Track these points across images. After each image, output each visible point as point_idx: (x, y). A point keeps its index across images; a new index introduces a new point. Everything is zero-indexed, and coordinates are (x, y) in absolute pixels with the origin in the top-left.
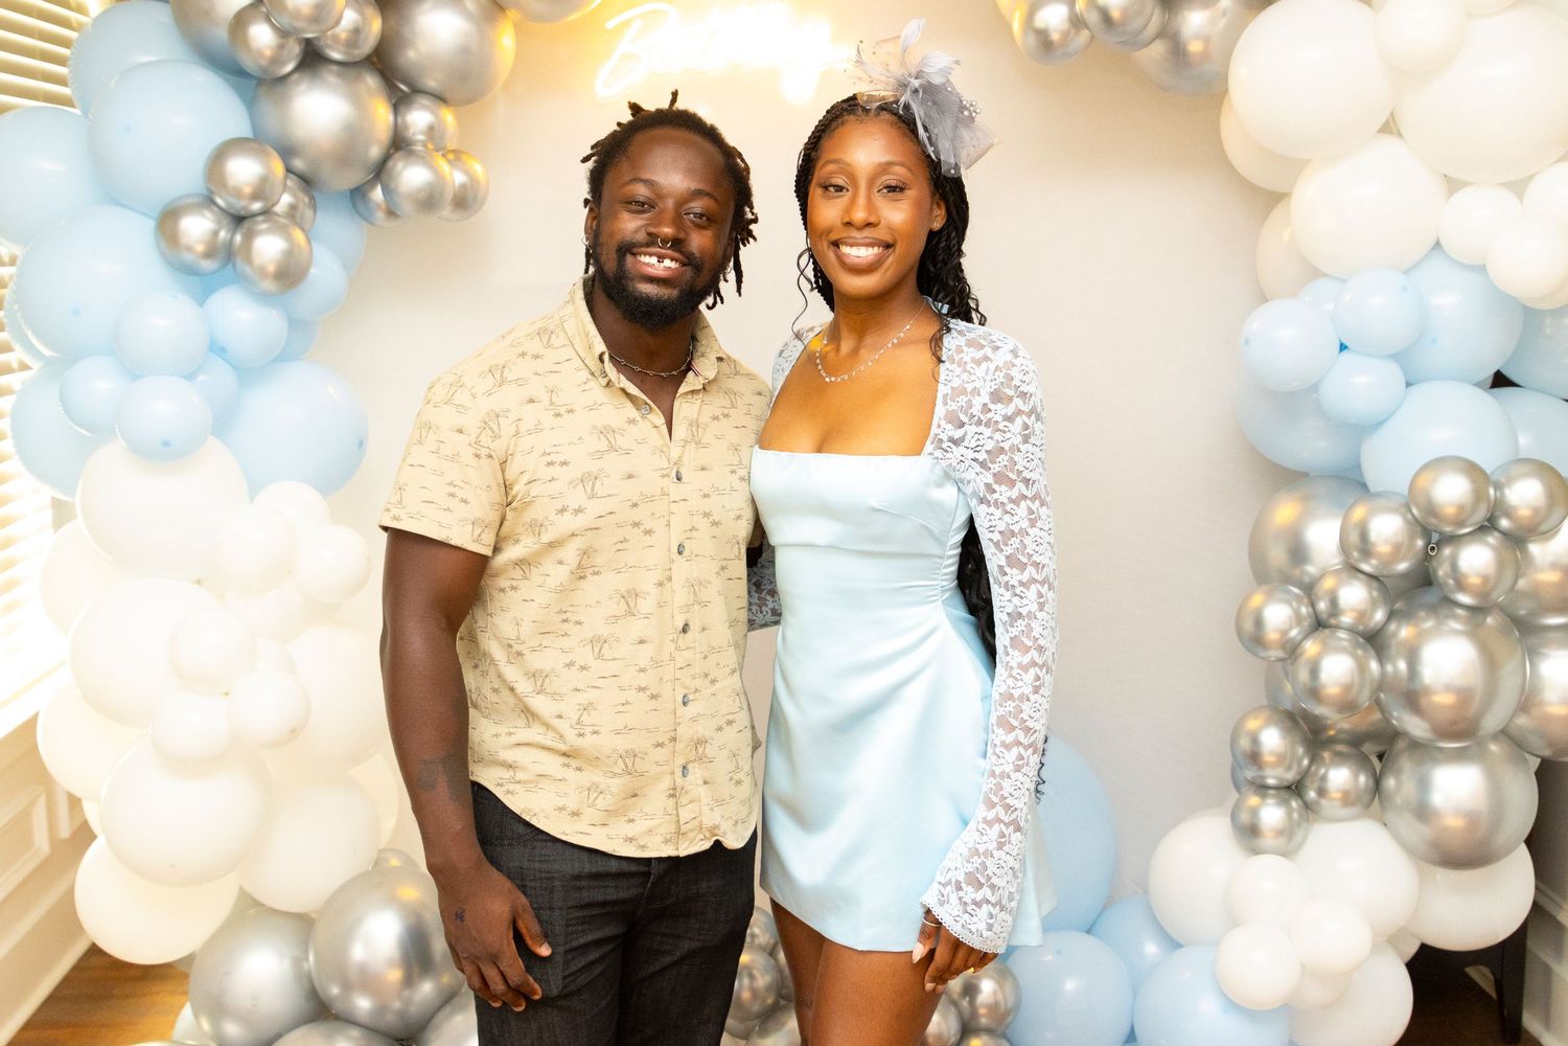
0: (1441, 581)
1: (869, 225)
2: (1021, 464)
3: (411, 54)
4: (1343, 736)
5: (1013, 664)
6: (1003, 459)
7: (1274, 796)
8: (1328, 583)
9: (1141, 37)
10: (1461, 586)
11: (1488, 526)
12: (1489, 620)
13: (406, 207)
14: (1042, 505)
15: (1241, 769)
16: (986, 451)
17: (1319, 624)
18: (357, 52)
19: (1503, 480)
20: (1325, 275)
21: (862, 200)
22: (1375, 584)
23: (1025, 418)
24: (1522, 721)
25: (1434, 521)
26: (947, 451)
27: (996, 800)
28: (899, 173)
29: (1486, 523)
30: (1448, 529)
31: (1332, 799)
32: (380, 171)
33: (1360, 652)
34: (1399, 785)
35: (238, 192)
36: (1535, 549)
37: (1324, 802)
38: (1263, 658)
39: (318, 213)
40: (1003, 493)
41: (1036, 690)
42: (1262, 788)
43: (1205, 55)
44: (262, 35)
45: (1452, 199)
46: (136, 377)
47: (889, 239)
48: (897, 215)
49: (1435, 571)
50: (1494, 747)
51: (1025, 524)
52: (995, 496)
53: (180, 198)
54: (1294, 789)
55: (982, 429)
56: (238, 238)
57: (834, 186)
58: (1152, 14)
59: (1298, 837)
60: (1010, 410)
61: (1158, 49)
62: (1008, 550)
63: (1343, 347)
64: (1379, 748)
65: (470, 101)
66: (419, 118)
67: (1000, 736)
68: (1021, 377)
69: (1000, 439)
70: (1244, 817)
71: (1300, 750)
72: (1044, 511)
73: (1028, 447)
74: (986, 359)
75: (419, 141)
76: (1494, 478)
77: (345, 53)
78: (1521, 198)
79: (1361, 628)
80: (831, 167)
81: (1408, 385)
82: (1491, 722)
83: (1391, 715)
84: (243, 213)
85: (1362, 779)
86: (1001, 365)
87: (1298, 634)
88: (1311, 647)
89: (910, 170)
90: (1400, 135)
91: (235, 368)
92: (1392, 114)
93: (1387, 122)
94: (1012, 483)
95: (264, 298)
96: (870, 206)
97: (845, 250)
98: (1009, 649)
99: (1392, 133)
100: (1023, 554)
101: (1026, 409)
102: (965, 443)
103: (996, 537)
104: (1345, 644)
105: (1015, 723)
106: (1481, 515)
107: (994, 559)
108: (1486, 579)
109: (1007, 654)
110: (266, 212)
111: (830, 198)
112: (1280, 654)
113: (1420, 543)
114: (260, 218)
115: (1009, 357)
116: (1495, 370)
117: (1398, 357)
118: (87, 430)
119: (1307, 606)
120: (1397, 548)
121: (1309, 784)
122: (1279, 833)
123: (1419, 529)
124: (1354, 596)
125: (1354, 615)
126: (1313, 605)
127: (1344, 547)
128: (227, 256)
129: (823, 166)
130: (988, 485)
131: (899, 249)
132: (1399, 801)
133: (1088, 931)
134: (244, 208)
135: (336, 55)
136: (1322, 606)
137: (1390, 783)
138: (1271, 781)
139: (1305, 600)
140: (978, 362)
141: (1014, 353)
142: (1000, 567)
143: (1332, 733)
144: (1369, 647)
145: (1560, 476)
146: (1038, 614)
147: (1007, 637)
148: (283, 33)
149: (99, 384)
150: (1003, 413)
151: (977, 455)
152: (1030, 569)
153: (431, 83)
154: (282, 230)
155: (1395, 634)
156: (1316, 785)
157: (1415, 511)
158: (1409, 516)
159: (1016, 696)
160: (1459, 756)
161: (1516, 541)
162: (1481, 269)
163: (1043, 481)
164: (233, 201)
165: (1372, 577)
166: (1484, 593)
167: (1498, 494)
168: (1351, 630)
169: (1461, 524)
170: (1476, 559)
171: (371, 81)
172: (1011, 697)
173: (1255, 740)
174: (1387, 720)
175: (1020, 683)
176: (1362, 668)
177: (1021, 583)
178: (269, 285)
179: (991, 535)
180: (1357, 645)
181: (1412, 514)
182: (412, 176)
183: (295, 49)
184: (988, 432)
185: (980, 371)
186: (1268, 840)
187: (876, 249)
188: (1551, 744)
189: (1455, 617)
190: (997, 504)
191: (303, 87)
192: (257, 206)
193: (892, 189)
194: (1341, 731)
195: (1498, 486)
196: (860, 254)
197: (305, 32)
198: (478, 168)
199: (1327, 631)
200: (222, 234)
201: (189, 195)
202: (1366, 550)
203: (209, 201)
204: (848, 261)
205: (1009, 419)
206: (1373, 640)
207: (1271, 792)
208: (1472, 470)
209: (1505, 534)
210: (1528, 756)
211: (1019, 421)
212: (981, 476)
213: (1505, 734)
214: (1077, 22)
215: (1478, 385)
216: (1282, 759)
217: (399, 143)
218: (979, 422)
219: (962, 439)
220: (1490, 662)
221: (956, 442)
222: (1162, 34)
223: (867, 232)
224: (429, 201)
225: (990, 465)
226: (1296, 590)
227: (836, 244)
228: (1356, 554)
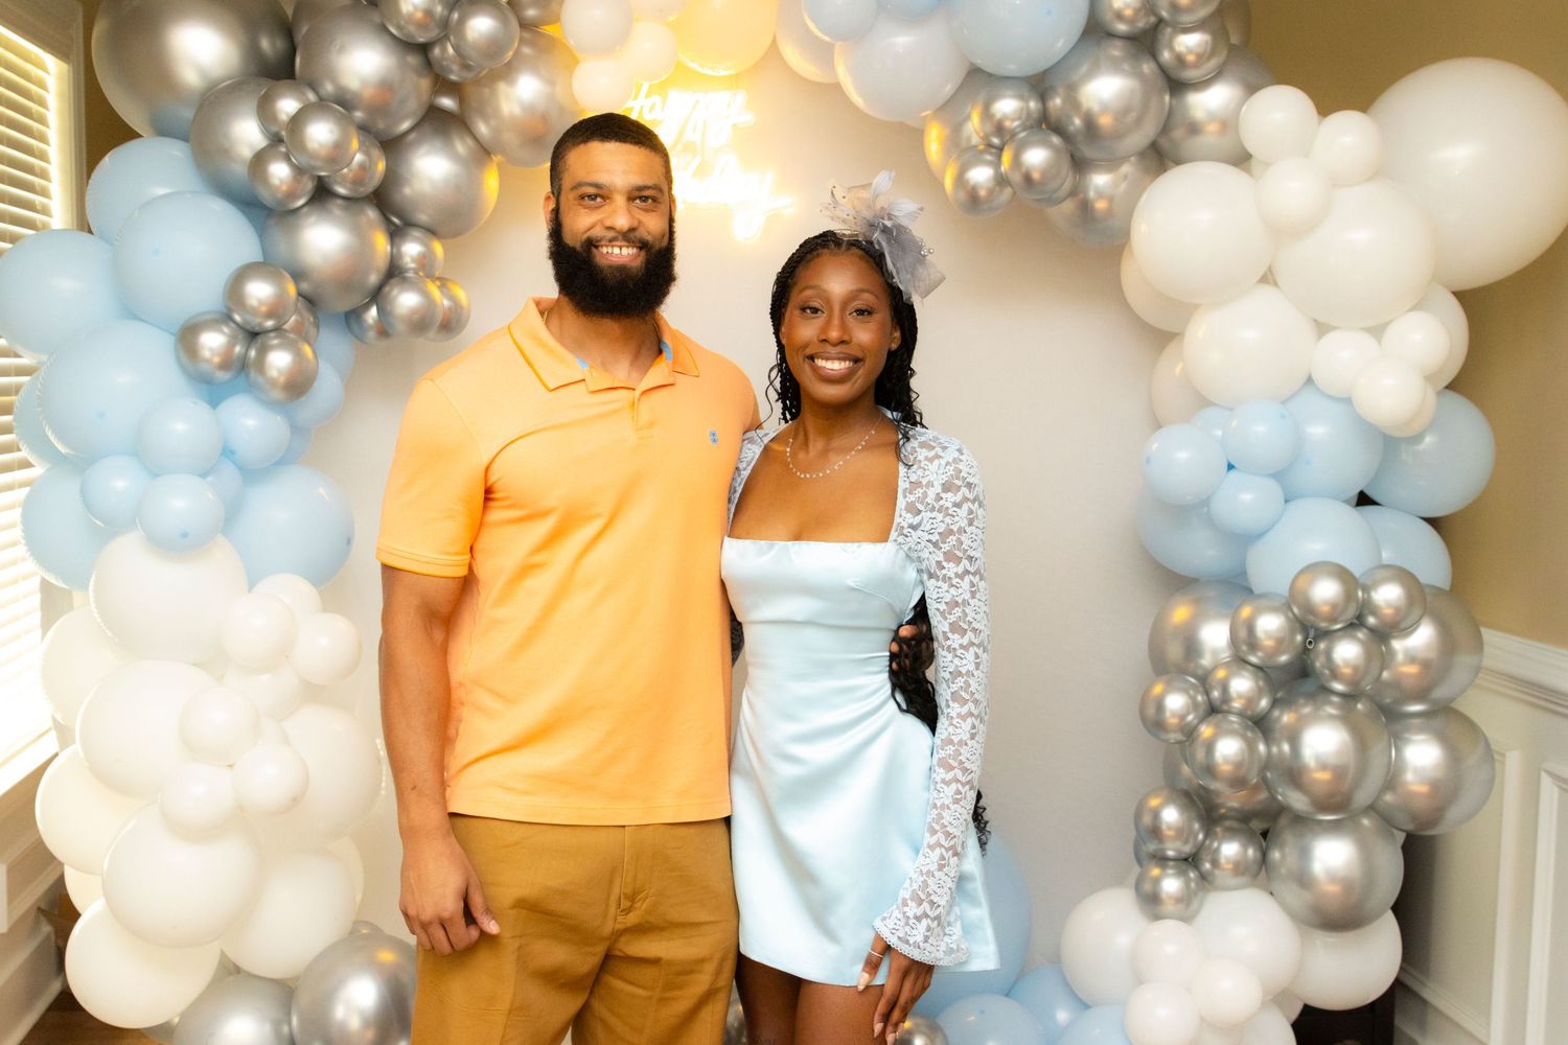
0: (1318, 672)
1: (842, 342)
2: (966, 542)
3: (407, 191)
4: (1233, 814)
5: (953, 714)
6: (952, 539)
7: (1173, 867)
8: (1221, 674)
9: (1055, 196)
10: (1336, 675)
11: (1357, 623)
12: (1359, 706)
13: (400, 327)
14: (981, 580)
15: (1144, 843)
16: (939, 533)
17: (1213, 710)
18: (362, 189)
19: (1369, 582)
20: (1214, 404)
21: (836, 321)
22: (1260, 674)
23: (969, 504)
24: (1388, 798)
25: (1311, 618)
26: (907, 536)
27: (937, 827)
28: (867, 299)
29: (1355, 621)
30: (1323, 625)
31: (1224, 870)
32: (377, 295)
33: (1249, 734)
34: (1283, 857)
35: (254, 312)
36: (1398, 645)
37: (1217, 872)
38: (1163, 740)
39: (321, 330)
40: (951, 569)
41: (973, 737)
42: (1161, 859)
43: (1109, 212)
44: (279, 172)
45: (1322, 341)
46: (157, 476)
47: (859, 354)
48: (865, 335)
49: (1313, 663)
50: (1366, 822)
51: (967, 596)
52: (944, 572)
53: (198, 315)
54: (1190, 861)
55: (935, 514)
56: (253, 353)
57: (810, 308)
58: (1066, 178)
59: (1195, 905)
60: (958, 498)
61: (1069, 206)
62: (952, 618)
63: (1230, 467)
64: (1265, 826)
65: (456, 234)
66: (411, 249)
67: (941, 774)
68: (968, 470)
69: (950, 522)
70: (1147, 887)
71: (1197, 826)
72: (982, 584)
73: (973, 528)
74: (938, 457)
75: (411, 269)
76: (1362, 581)
77: (350, 190)
78: (1379, 342)
79: (1249, 713)
80: (809, 293)
81: (1286, 501)
82: (1362, 797)
83: (1278, 792)
84: (257, 329)
85: (1251, 852)
86: (950, 460)
87: (1194, 719)
88: (1206, 731)
89: (877, 297)
90: (1276, 284)
91: (240, 468)
92: (1270, 269)
93: (1265, 274)
94: (958, 560)
95: (272, 405)
96: (844, 327)
97: (820, 363)
98: (950, 702)
99: (1269, 283)
100: (964, 622)
101: (971, 497)
102: (921, 528)
103: (943, 607)
104: (1236, 726)
105: (955, 764)
106: (1351, 612)
107: (940, 626)
108: (1356, 669)
109: (948, 706)
110: (277, 329)
111: (808, 319)
112: (1179, 736)
113: (1299, 638)
114: (272, 334)
115: (957, 454)
116: (1359, 490)
117: (1279, 476)
118: (103, 522)
119: (1202, 695)
120: (1280, 642)
121: (1204, 857)
122: (1179, 900)
123: (1298, 625)
124: (1242, 685)
125: (1243, 701)
126: (1207, 693)
127: (1234, 640)
128: (241, 370)
129: (801, 292)
130: (939, 563)
131: (868, 363)
132: (1283, 871)
133: (1007, 995)
134: (260, 325)
135: (341, 190)
136: (1216, 694)
137: (1276, 855)
138: (1171, 853)
139: (1201, 689)
140: (931, 460)
141: (960, 451)
142: (945, 633)
143: (1223, 811)
144: (1256, 729)
145: (1419, 582)
146: (975, 673)
147: (949, 692)
148: (299, 171)
149: (118, 482)
150: (953, 500)
151: (931, 537)
152: (970, 634)
153: (423, 218)
154: (291, 346)
155: (1279, 719)
156: (1209, 857)
157: (1296, 610)
158: (1290, 615)
159: (956, 742)
160: (1335, 828)
161: (1381, 636)
162: (1348, 401)
163: (983, 560)
164: (248, 317)
165: (1258, 668)
166: (1354, 682)
167: (1366, 596)
168: (1241, 714)
169: (1334, 621)
170: (1347, 652)
171: (372, 214)
172: (951, 742)
173: (1156, 814)
174: (1273, 798)
175: (958, 731)
176: (1251, 747)
177: (962, 646)
178: (277, 394)
179: (938, 606)
180: (1246, 728)
181: (1294, 614)
182: (406, 301)
183: (309, 186)
184: (940, 516)
185: (933, 467)
186: (1169, 907)
187: (847, 362)
188: (1414, 818)
189: (1331, 703)
190: (945, 579)
191: (312, 219)
192: (270, 324)
193: (860, 312)
194: (1232, 809)
195: (1366, 589)
196: (835, 366)
197: (321, 169)
198: (461, 294)
199: (1220, 716)
200: (238, 349)
201: (208, 312)
202: (1253, 645)
203: (227, 318)
204: (822, 373)
205: (958, 505)
206: (1260, 724)
207: (1171, 863)
208: (1342, 574)
209: (1372, 630)
210: (1395, 831)
211: (965, 507)
212: (933, 555)
213: (1371, 808)
214: (1001, 181)
215: (1347, 502)
216: (1182, 833)
217: (394, 272)
218: (933, 509)
219: (919, 525)
220: (1361, 744)
221: (914, 527)
222: (1073, 193)
223: (838, 349)
224: (421, 324)
225: (942, 545)
226: (1193, 680)
227: (812, 358)
228: (1244, 648)
